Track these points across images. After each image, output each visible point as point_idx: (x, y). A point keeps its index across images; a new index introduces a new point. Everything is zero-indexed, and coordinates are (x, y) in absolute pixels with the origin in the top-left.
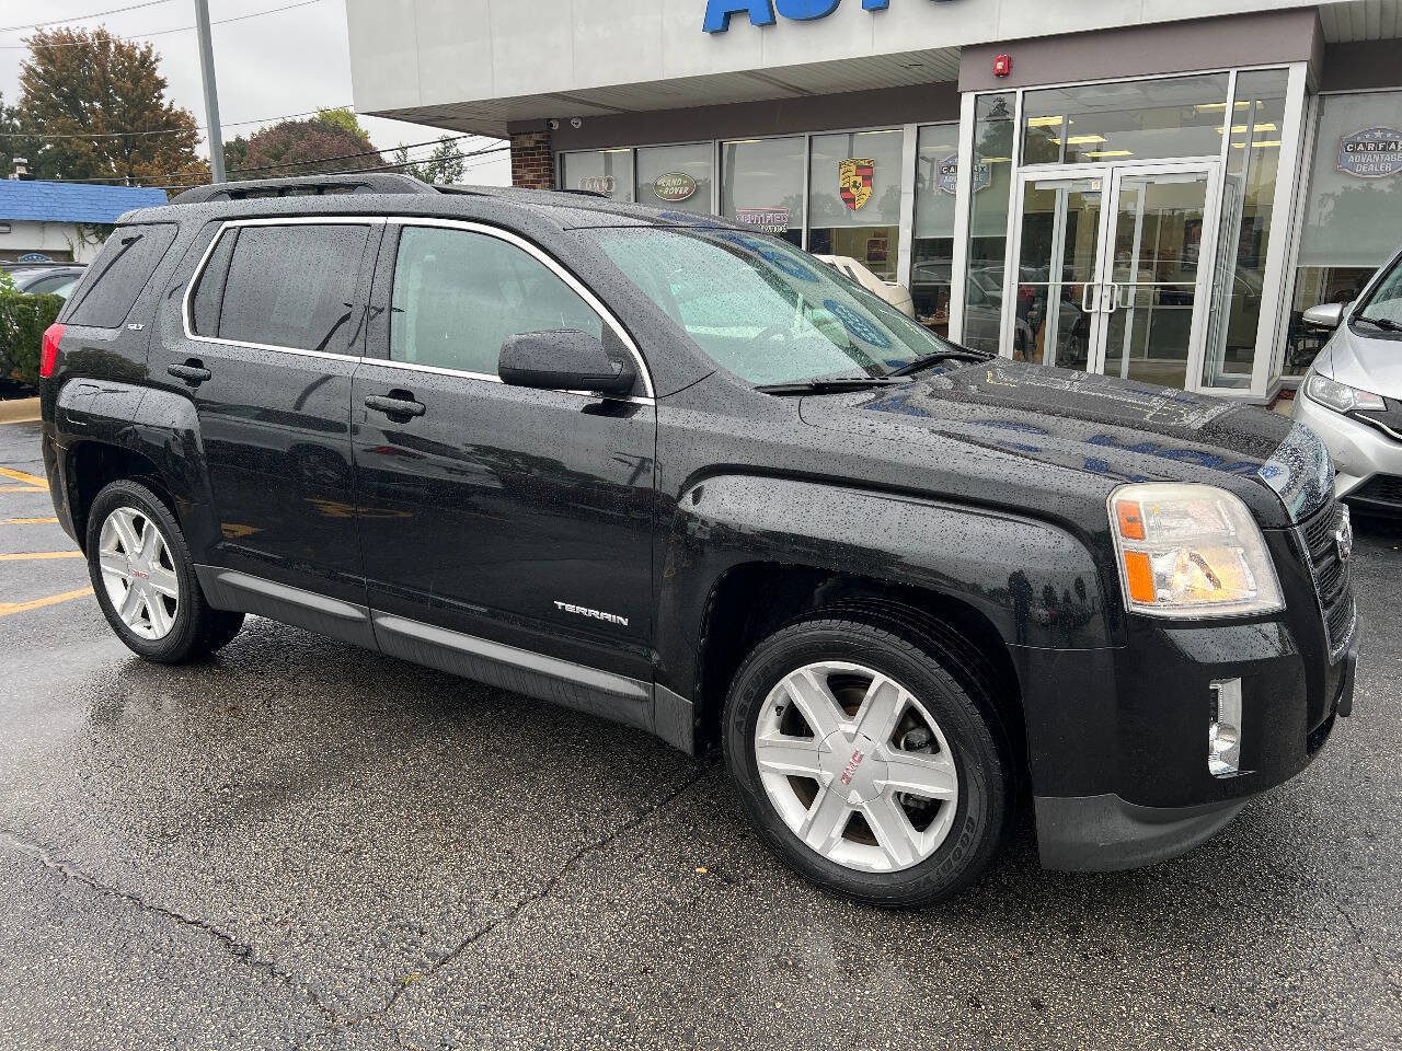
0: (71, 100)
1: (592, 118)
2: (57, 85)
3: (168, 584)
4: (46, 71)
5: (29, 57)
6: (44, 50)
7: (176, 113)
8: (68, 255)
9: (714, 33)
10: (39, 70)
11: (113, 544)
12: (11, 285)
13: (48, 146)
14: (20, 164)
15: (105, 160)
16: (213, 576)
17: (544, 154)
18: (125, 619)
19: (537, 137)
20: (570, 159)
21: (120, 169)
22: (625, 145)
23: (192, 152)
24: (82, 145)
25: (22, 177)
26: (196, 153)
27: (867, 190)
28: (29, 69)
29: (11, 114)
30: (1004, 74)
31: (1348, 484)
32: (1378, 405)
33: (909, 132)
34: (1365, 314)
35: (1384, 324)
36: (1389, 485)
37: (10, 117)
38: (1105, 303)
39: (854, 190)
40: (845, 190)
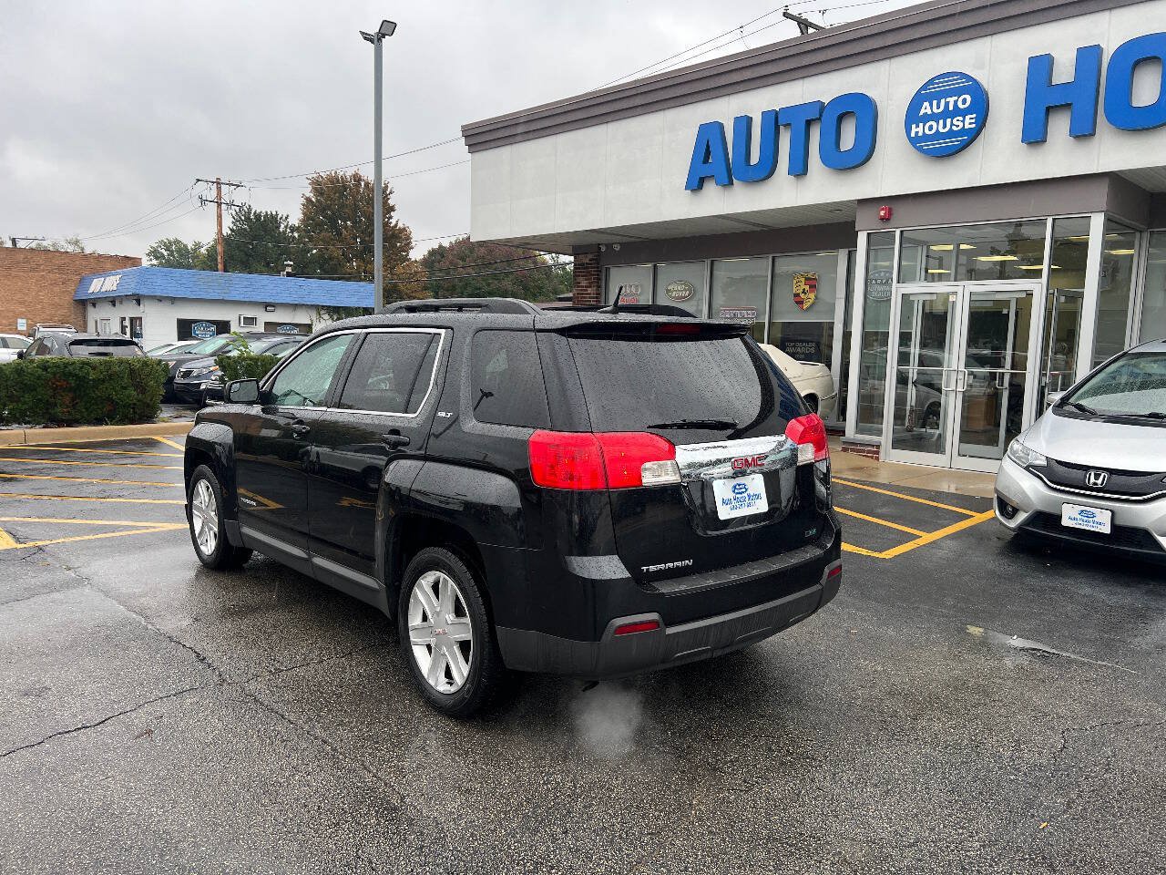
0: (332, 221)
1: (626, 243)
2: (323, 210)
4: (317, 200)
5: (308, 191)
6: (318, 186)
7: (400, 229)
8: (309, 327)
9: (693, 191)
10: (313, 199)
13: (314, 251)
14: (288, 265)
15: (349, 260)
17: (596, 267)
19: (590, 256)
20: (613, 272)
21: (358, 266)
22: (648, 262)
23: (408, 255)
24: (336, 251)
25: (288, 275)
26: (410, 256)
27: (812, 296)
28: (308, 200)
29: (293, 229)
30: (886, 219)
31: (1022, 517)
32: (1044, 463)
33: (842, 255)
34: (1071, 400)
35: (1080, 407)
36: (1048, 519)
37: (292, 231)
38: (960, 383)
39: (802, 296)
40: (797, 295)
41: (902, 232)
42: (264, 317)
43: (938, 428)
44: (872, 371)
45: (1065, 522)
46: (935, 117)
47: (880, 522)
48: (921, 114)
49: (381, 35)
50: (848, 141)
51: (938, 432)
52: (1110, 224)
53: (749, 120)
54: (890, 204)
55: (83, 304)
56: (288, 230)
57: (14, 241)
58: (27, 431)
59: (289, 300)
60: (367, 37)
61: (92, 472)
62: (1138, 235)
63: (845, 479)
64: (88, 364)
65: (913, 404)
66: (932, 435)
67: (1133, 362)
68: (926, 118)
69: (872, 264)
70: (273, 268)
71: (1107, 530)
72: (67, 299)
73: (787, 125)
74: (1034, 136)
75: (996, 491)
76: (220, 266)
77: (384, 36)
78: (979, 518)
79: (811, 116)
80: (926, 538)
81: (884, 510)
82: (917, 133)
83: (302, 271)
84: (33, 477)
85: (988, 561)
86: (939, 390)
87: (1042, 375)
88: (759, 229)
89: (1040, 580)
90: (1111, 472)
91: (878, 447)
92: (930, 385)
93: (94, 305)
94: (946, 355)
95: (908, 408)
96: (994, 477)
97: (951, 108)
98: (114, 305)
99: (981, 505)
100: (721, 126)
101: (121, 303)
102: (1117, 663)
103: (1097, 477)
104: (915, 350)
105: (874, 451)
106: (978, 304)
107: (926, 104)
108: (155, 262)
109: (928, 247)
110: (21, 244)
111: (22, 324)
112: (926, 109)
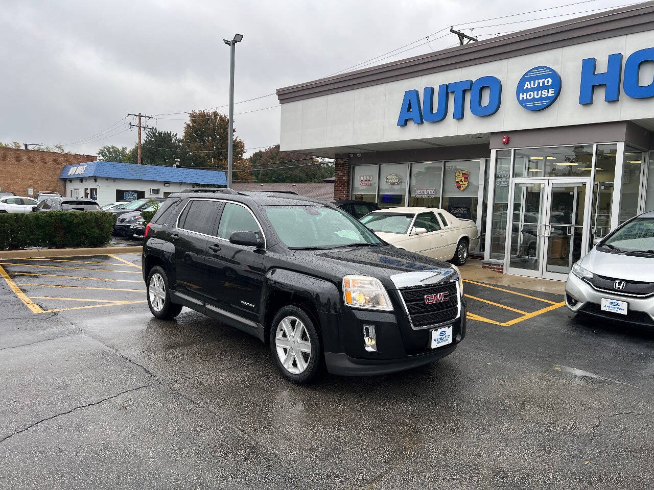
0: (201, 137)
1: (364, 153)
2: (196, 131)
3: (163, 295)
4: (193, 126)
5: (188, 120)
6: (193, 117)
7: (238, 142)
9: (402, 126)
10: (191, 125)
11: (153, 284)
12: (158, 207)
13: (191, 153)
14: (177, 161)
15: (210, 159)
16: (173, 293)
17: (347, 166)
18: (153, 306)
19: (344, 160)
20: (357, 168)
21: (215, 162)
22: (376, 164)
23: (241, 156)
24: (203, 153)
25: (177, 166)
26: (243, 157)
27: (466, 183)
28: (188, 125)
29: (179, 141)
30: (507, 143)
31: (580, 305)
32: (591, 276)
33: (482, 161)
34: (606, 243)
35: (611, 246)
36: (593, 307)
37: (179, 142)
38: (547, 232)
39: (461, 183)
40: (457, 182)
41: (515, 150)
42: (163, 189)
43: (535, 256)
44: (498, 225)
45: (603, 308)
46: (533, 90)
47: (504, 307)
48: (525, 88)
49: (235, 42)
50: (486, 101)
51: (535, 258)
52: (627, 148)
53: (432, 90)
54: (508, 136)
55: (65, 181)
56: (177, 142)
57: (26, 145)
58: (40, 250)
59: (177, 180)
60: (227, 42)
61: (77, 273)
62: (643, 153)
63: (483, 283)
64: (73, 214)
65: (522, 243)
66: (532, 260)
67: (640, 222)
68: (528, 90)
69: (498, 166)
70: (168, 162)
71: (625, 312)
72: (56, 178)
73: (452, 92)
74: (586, 101)
75: (566, 291)
76: (139, 161)
77: (236, 42)
78: (557, 305)
79: (466, 88)
80: (528, 316)
81: (506, 301)
82: (523, 98)
83: (184, 165)
84: (45, 275)
85: (561, 329)
86: (536, 235)
87: (592, 228)
88: (436, 147)
89: (590, 339)
90: (627, 282)
91: (502, 266)
92: (531, 232)
93: (71, 182)
94: (539, 215)
95: (519, 245)
96: (564, 283)
97: (541, 85)
98: (82, 182)
99: (558, 298)
100: (417, 92)
101: (86, 180)
102: (629, 383)
103: (620, 284)
104: (522, 212)
105: (500, 268)
106: (556, 189)
107: (528, 83)
108: (102, 158)
109: (529, 158)
110: (30, 148)
111: (31, 191)
112: (527, 85)
